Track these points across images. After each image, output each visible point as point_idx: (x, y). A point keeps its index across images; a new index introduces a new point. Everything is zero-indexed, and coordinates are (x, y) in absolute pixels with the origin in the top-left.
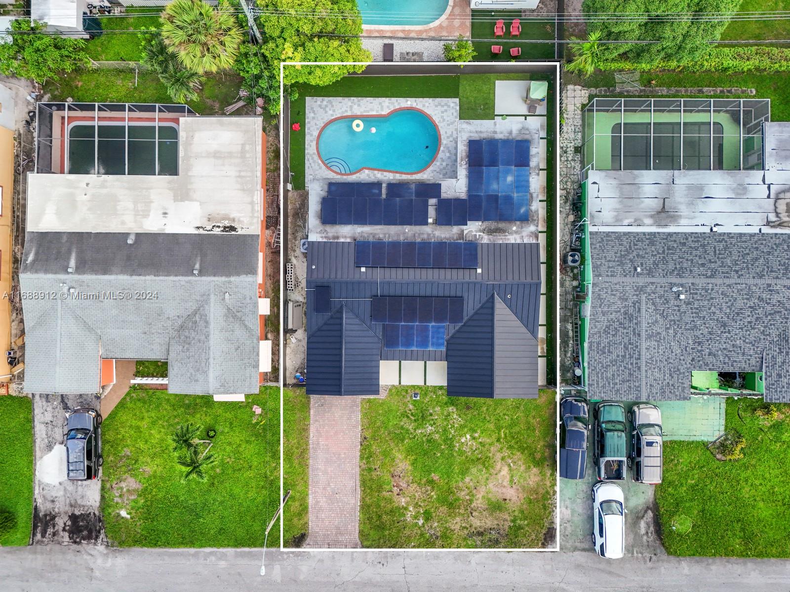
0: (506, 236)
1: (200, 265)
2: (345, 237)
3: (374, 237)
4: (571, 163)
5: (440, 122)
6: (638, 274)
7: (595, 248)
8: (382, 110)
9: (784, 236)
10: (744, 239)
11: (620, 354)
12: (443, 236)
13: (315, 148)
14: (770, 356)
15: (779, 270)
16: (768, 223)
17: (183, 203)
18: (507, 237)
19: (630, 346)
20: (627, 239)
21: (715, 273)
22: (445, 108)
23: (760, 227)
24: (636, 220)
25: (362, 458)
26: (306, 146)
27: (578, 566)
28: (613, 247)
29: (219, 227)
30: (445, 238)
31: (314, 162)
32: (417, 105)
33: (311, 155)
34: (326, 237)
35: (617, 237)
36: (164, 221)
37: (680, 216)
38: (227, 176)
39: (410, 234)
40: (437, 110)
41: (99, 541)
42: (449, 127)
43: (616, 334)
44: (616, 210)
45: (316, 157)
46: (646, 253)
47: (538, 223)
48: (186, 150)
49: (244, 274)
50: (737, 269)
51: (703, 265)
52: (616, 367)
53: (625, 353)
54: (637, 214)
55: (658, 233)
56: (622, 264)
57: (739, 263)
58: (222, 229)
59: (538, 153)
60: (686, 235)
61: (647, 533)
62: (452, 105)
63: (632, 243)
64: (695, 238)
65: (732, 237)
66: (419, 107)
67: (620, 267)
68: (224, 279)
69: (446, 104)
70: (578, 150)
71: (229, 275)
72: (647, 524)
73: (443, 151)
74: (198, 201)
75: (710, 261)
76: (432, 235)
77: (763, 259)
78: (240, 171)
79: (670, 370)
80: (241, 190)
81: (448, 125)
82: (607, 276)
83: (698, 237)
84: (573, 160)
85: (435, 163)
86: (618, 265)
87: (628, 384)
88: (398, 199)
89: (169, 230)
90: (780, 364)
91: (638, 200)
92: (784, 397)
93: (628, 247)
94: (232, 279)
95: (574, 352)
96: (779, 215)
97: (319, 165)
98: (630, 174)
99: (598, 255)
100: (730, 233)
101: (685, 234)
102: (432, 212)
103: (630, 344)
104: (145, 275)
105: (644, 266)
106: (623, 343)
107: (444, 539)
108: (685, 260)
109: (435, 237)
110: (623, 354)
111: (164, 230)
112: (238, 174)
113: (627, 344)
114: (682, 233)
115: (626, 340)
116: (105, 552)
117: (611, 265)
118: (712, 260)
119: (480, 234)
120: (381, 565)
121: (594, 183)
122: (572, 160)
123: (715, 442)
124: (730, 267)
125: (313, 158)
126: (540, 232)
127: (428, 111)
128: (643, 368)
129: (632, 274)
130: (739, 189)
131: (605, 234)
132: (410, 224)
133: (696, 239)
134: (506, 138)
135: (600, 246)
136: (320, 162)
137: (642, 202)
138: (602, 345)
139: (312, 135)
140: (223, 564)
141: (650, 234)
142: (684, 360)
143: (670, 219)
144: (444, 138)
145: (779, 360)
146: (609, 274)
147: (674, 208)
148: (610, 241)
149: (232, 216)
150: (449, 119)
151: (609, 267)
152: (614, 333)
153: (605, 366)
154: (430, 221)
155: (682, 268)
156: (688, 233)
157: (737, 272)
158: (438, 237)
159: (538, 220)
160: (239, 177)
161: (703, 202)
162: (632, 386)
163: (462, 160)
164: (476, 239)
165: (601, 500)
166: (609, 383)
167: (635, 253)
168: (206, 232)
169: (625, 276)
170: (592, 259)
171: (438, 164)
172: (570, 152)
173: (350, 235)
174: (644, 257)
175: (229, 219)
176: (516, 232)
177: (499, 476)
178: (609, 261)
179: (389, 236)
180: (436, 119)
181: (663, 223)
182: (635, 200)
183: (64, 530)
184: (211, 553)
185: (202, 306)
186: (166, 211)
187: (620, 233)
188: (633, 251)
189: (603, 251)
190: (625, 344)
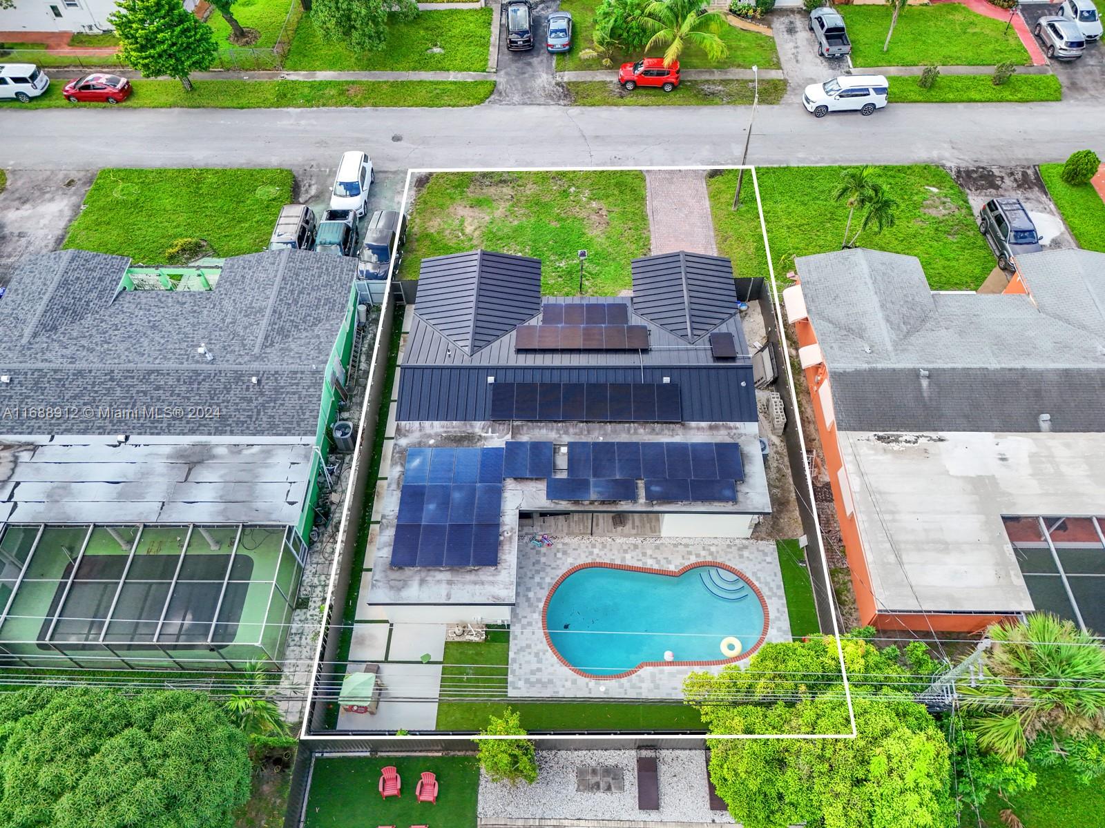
0: (445, 432)
1: (920, 385)
2: (698, 429)
3: (654, 430)
4: (319, 581)
5: (545, 652)
6: (257, 375)
7: (312, 411)
8: (653, 676)
9: (20, 430)
10: (82, 426)
11: (305, 296)
12: (544, 431)
13: (770, 608)
14: (103, 300)
15: (49, 382)
16: (34, 448)
17: (979, 474)
18: (445, 429)
19: (290, 302)
20: (260, 425)
21: (144, 378)
22: (533, 678)
23: (51, 443)
24: (240, 452)
25: (648, 239)
26: (786, 610)
27: (393, 160)
28: (284, 414)
29: (906, 441)
30: (540, 428)
31: (767, 584)
32: (587, 684)
33: (775, 595)
34: (730, 428)
35: (274, 428)
36: (1001, 448)
37: (169, 457)
38: (914, 513)
39: (596, 434)
40: (549, 674)
41: (954, 170)
42: (528, 642)
43: (305, 317)
44: (267, 466)
45: (765, 592)
46: (237, 404)
47: (394, 449)
48: (1002, 553)
49: (848, 373)
50: (110, 383)
51: (158, 388)
52: (315, 284)
53: (298, 296)
54: (237, 459)
55: (210, 434)
56: (277, 390)
57: (104, 392)
58: (900, 439)
59: (380, 549)
60: (169, 431)
61: (309, 186)
62: (521, 684)
63: (254, 419)
64: (156, 427)
65: (99, 428)
66: (582, 680)
67: (282, 384)
68: (879, 366)
69: (532, 684)
70: (303, 604)
71: (872, 372)
72: (307, 191)
73: (539, 600)
74: (953, 476)
75: (145, 393)
76: (561, 432)
77: (66, 398)
78: (894, 521)
79: (243, 282)
80: (885, 493)
81: (529, 646)
82: (302, 372)
83: (151, 428)
84: (313, 586)
85: (554, 582)
86: (282, 387)
87: (303, 266)
88: (618, 477)
89: (988, 437)
90: (94, 291)
91: (228, 479)
92: (105, 259)
93: (262, 413)
94: (865, 366)
95: (363, 338)
96: (12, 459)
97: (758, 579)
98: (230, 517)
99: (310, 402)
100: (100, 434)
101: (170, 433)
102: (562, 461)
103: (289, 304)
104: (1003, 369)
105: (244, 387)
106: (299, 306)
107: (545, 177)
108: (183, 395)
109: (557, 430)
110: (301, 296)
111: (996, 437)
112: (897, 517)
113: (293, 305)
114: (174, 434)
115: (293, 308)
116: (944, 162)
117: (294, 387)
118: (142, 394)
119: (486, 435)
120: (618, 157)
121: (292, 503)
122: (316, 587)
123: (203, 257)
124: (120, 386)
125: (771, 589)
126: (392, 438)
127: (566, 671)
128: (278, 279)
129: (265, 375)
130: (60, 496)
131: (293, 432)
132: (595, 444)
133: (156, 425)
134: (432, 573)
135: (304, 414)
136: (757, 583)
137: (221, 477)
138: (327, 308)
139: (779, 629)
140: (801, 155)
141: (222, 433)
142: (221, 294)
143: (185, 454)
144: (537, 623)
145: (94, 295)
146: (299, 375)
147: (174, 468)
148: (287, 422)
149: (889, 457)
150: (528, 658)
151: (297, 384)
152: (308, 318)
153: (329, 287)
154: (564, 450)
155: (191, 383)
156: (165, 433)
157: (112, 379)
158: (552, 430)
159: (393, 453)
160: (892, 513)
161: (125, 476)
162: (298, 263)
163: (511, 537)
164: (492, 426)
165: (359, 197)
166: (327, 269)
167: (255, 403)
168: (925, 434)
169: (276, 372)
170: (320, 395)
171: (548, 580)
172: (316, 599)
173: (692, 432)
174: (242, 398)
175: (893, 452)
176: (430, 436)
177: (476, 225)
178: (294, 393)
179: (629, 431)
180: (550, 657)
181: (198, 449)
182: (233, 480)
183: (1002, 178)
184: (817, 162)
185: (901, 340)
186: (1001, 462)
187: (268, 434)
188: (256, 407)
189: (301, 407)
190: (296, 305)
